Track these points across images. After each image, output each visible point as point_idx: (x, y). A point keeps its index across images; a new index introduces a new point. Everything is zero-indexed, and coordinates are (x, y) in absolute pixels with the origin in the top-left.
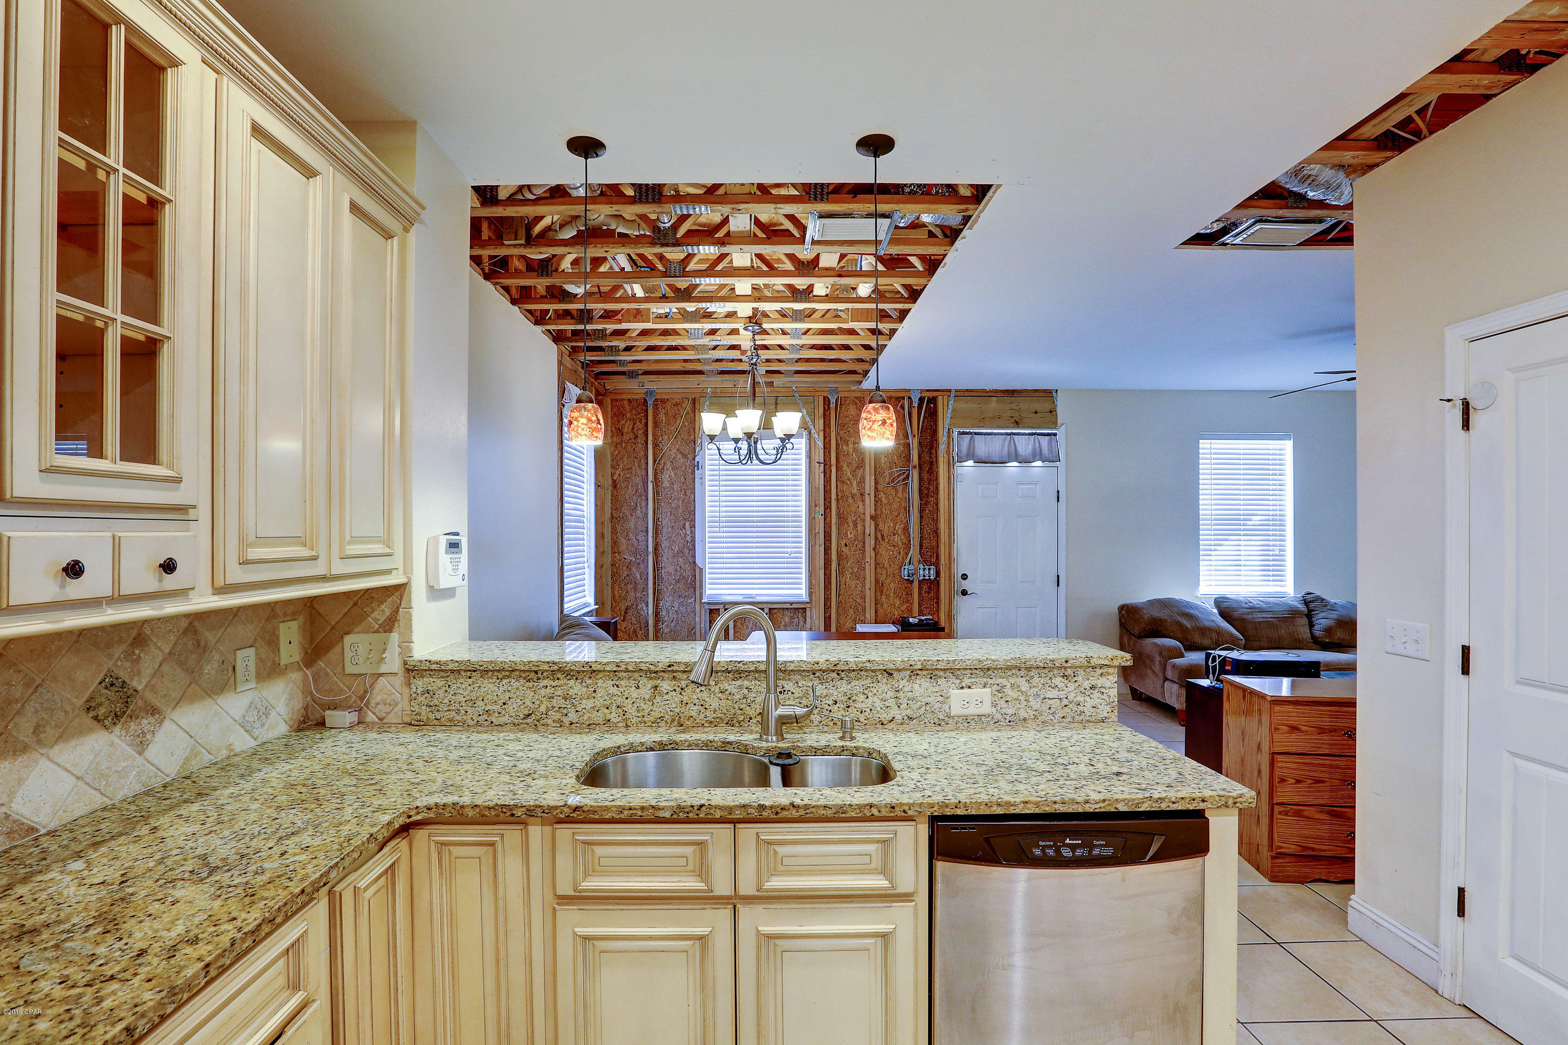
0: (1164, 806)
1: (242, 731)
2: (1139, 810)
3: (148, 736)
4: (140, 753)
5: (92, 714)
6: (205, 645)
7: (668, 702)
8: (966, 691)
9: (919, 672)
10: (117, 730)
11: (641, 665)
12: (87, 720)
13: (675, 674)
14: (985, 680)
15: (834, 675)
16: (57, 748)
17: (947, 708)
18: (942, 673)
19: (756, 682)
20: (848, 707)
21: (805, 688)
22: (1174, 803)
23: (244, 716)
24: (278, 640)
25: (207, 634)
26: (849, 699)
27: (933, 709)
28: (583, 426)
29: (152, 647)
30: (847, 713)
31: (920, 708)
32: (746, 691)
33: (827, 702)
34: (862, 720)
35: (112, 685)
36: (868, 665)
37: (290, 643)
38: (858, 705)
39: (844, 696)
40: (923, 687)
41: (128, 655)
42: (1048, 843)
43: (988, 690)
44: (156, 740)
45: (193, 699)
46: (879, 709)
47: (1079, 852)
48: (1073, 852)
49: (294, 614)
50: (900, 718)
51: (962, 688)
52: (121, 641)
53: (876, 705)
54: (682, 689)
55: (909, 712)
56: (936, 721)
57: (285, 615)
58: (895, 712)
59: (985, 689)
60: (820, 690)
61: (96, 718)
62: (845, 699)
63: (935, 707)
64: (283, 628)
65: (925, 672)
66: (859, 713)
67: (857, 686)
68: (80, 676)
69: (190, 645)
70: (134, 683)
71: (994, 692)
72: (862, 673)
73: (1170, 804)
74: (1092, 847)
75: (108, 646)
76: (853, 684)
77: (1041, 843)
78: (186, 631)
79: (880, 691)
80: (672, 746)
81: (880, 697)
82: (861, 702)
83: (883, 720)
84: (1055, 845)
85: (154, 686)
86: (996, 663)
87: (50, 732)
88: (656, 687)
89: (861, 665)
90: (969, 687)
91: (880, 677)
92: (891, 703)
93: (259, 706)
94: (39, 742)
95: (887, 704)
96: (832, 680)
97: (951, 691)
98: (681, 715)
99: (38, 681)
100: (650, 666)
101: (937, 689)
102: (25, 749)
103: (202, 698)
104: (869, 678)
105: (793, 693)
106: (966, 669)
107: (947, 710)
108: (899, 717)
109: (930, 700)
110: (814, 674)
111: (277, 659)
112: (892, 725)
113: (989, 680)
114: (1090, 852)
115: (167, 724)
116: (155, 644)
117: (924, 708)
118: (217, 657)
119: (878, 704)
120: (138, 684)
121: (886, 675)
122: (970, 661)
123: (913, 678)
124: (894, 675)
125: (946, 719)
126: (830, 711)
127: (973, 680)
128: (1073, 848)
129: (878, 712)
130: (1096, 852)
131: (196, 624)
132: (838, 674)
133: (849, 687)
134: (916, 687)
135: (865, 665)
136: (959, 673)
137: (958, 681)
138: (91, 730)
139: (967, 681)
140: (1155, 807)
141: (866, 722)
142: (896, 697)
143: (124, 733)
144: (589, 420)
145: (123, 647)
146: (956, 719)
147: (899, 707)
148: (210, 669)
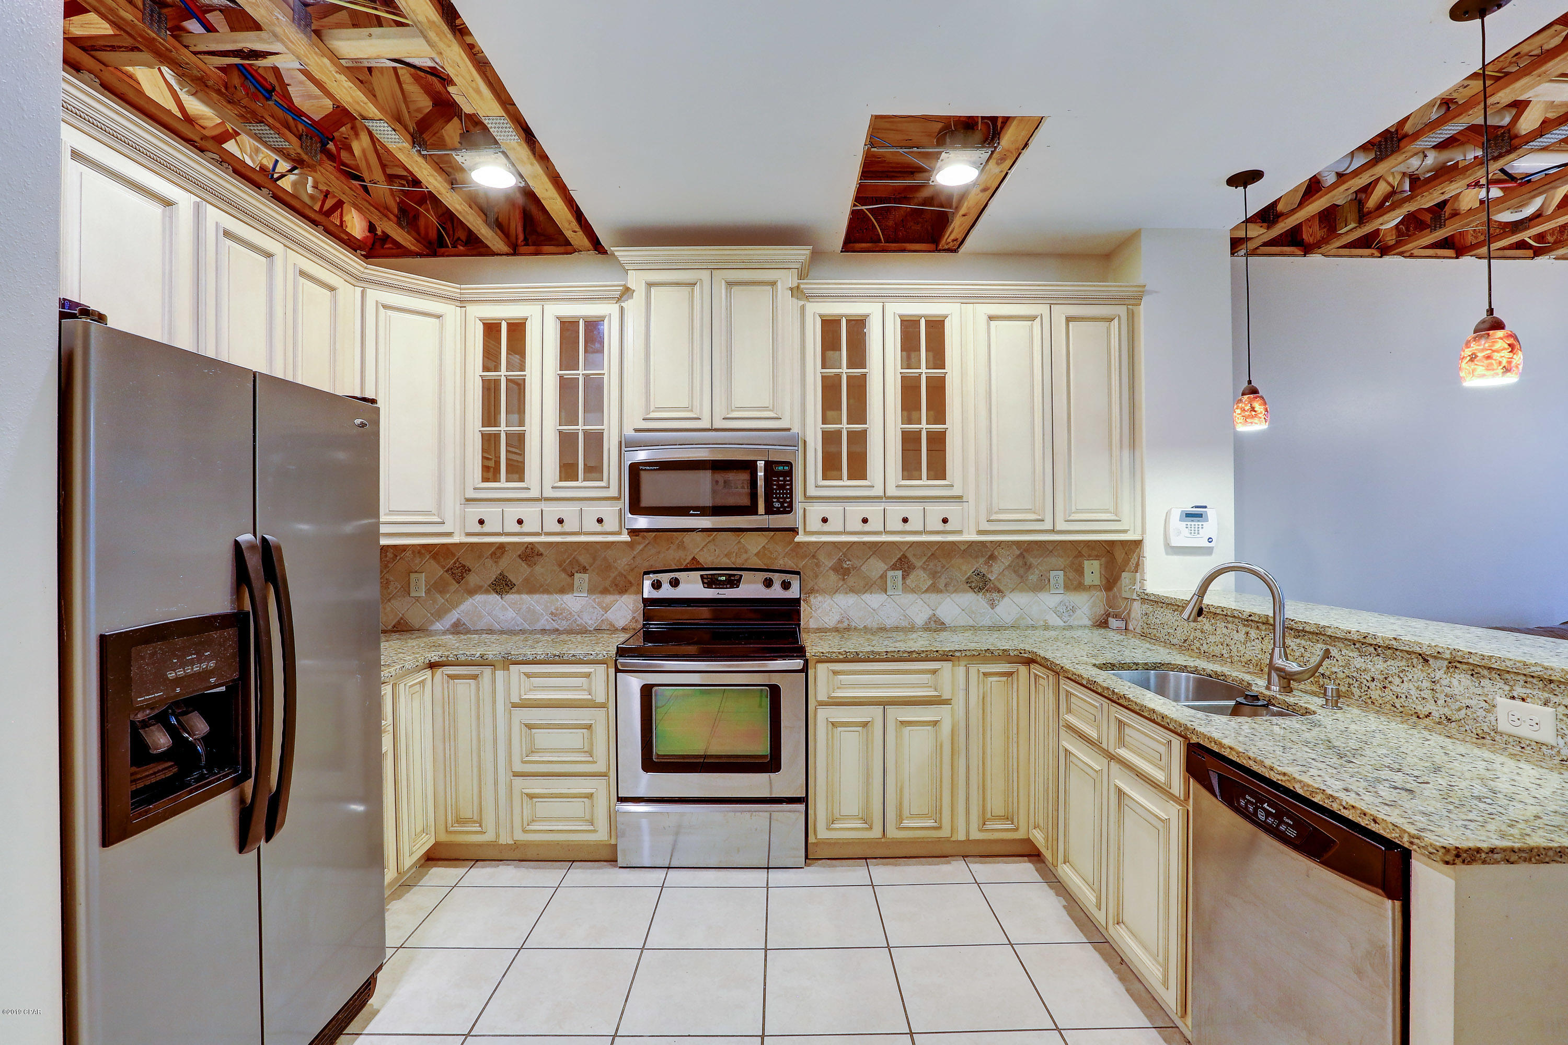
0: (1335, 807)
1: (1055, 615)
2: (1313, 799)
3: (996, 602)
4: (992, 609)
5: (969, 585)
6: (1030, 565)
7: (1254, 648)
8: (1518, 703)
9: (1458, 665)
10: (981, 594)
11: (1235, 612)
12: (967, 586)
13: (1258, 624)
14: (1546, 695)
15: (1372, 649)
16: (954, 595)
17: (1493, 719)
18: (1485, 672)
19: (1310, 643)
20: (1385, 687)
21: (1347, 657)
22: (1344, 808)
23: (1056, 607)
24: (1084, 570)
25: (1031, 559)
26: (1386, 678)
27: (1475, 715)
28: (1238, 416)
29: (999, 561)
30: (1384, 694)
31: (1460, 710)
32: (1303, 650)
33: (1365, 677)
34: (1398, 706)
35: (978, 574)
36: (1394, 642)
37: (1092, 573)
38: (1394, 688)
39: (1380, 674)
40: (1462, 684)
41: (986, 563)
42: (1252, 800)
43: (1549, 710)
44: (1000, 604)
45: (1022, 590)
46: (1415, 699)
47: (1270, 820)
48: (1266, 818)
49: (1097, 556)
50: (1438, 716)
51: (1513, 698)
52: (982, 556)
53: (1412, 692)
54: (1262, 638)
55: (1447, 711)
56: (1480, 732)
57: (1089, 556)
58: (1430, 707)
59: (1546, 708)
60: (1359, 662)
61: (970, 587)
62: (1381, 677)
63: (1478, 714)
64: (1086, 564)
65: (1465, 667)
66: (1395, 697)
67: (1394, 666)
68: (964, 568)
69: (1021, 564)
70: (989, 576)
71: (1561, 717)
72: (1398, 653)
73: (1341, 808)
74: (1282, 822)
75: (977, 557)
76: (1389, 663)
77: (1247, 797)
78: (1018, 557)
79: (1415, 678)
80: (1223, 677)
81: (1416, 685)
82: (1396, 686)
83: (1419, 712)
84: (1255, 804)
85: (1000, 579)
86: (1550, 672)
87: (951, 588)
88: (1248, 633)
89: (1387, 642)
90: (1523, 700)
91: (1415, 661)
92: (1427, 694)
93: (1067, 604)
94: (947, 590)
95: (1423, 695)
96: (1370, 654)
97: (1498, 698)
98: (1262, 661)
99: (947, 566)
100: (1240, 614)
101: (1479, 691)
102: (941, 591)
103: (1028, 591)
104: (1404, 660)
105: (1337, 660)
106: (1518, 674)
107: (1494, 723)
108: (1436, 714)
109: (1469, 702)
110: (1354, 644)
111: (1082, 581)
112: (1426, 721)
113: (1551, 696)
114: (1278, 825)
115: (1006, 600)
116: (1000, 560)
117: (1464, 711)
118: (1037, 572)
119: (1413, 692)
120: (992, 577)
121: (1421, 660)
122: (1512, 662)
123: (1451, 670)
124: (1430, 662)
125: (1493, 734)
126: (1369, 688)
127: (1529, 691)
128: (1268, 814)
129: (1413, 702)
130: (1283, 828)
131: (1025, 554)
132: (1375, 649)
133: (1385, 665)
134: (1455, 682)
135: (1391, 642)
136: (1507, 676)
137: (1507, 688)
138: (968, 591)
139: (1519, 691)
140: (1327, 804)
141: (1401, 709)
142: (1433, 690)
143: (983, 596)
144: (1243, 410)
145: (984, 559)
146: (1506, 738)
147: (1436, 702)
148: (1033, 577)
